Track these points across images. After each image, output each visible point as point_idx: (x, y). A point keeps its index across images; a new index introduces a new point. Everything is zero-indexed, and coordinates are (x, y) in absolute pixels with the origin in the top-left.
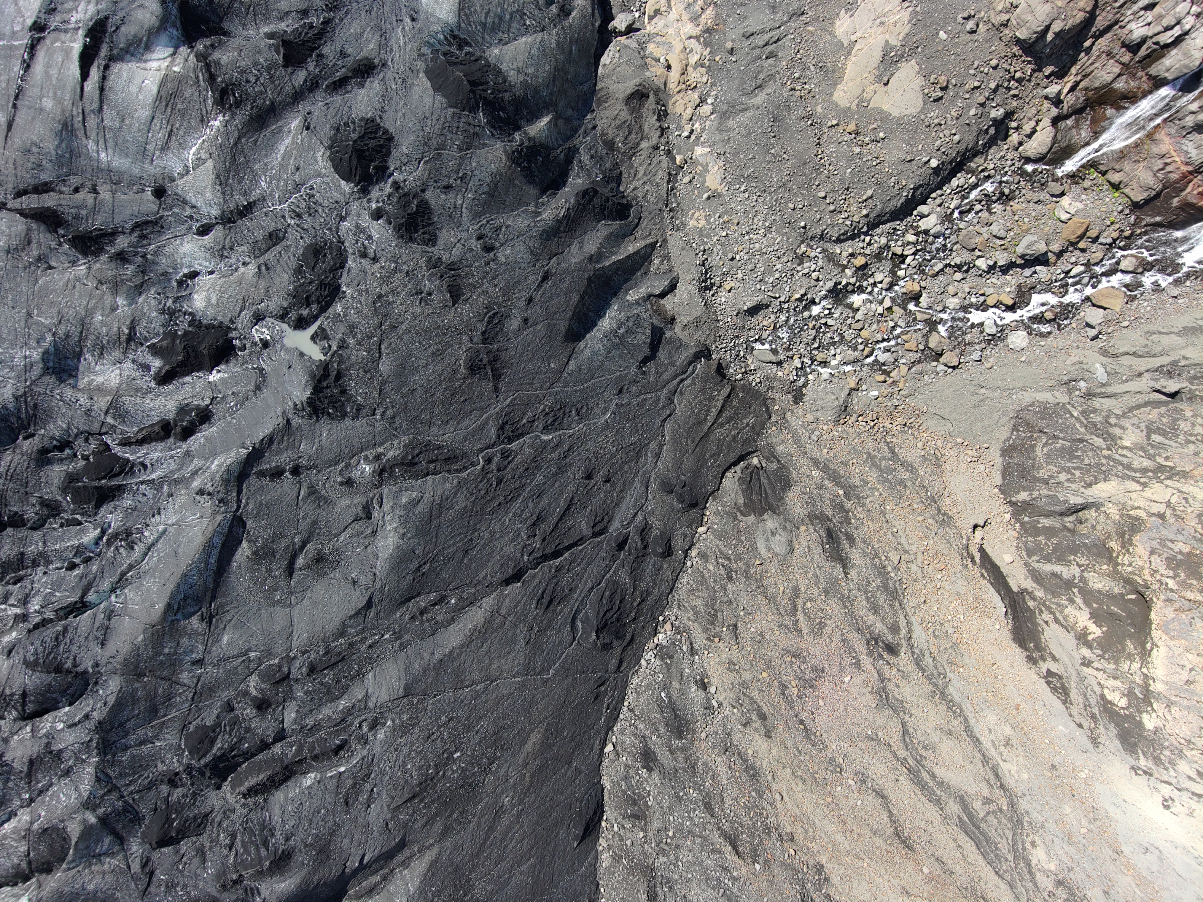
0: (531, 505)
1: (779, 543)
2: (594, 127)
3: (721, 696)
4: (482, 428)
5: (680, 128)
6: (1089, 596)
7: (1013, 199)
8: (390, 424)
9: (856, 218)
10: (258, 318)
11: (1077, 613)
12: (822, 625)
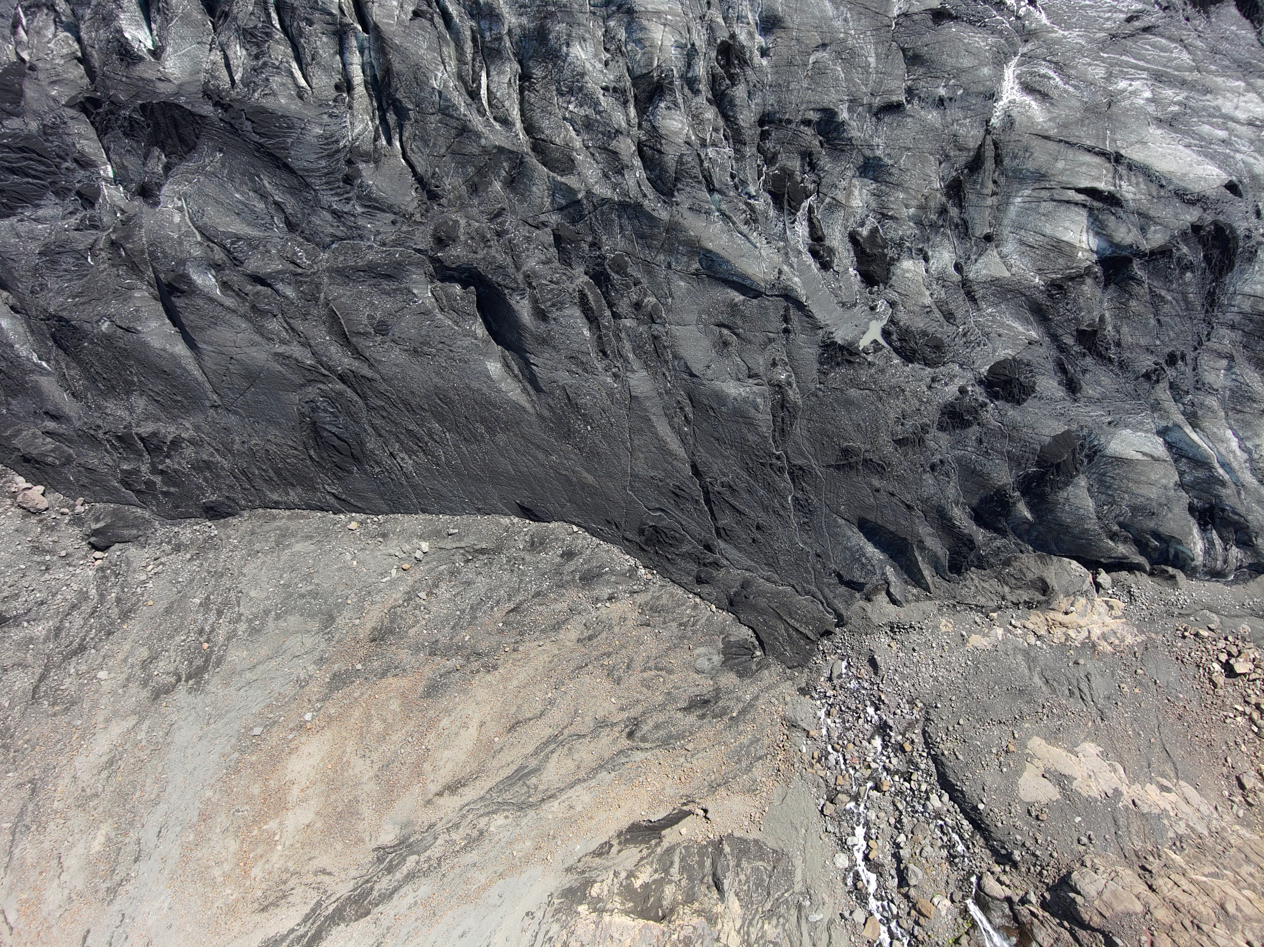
0: (743, 485)
1: (702, 663)
2: (1021, 552)
3: (603, 610)
4: (802, 454)
5: (1018, 618)
6: (660, 883)
7: (951, 865)
8: (812, 394)
9: (941, 746)
10: (892, 304)
11: (648, 874)
12: (648, 688)
